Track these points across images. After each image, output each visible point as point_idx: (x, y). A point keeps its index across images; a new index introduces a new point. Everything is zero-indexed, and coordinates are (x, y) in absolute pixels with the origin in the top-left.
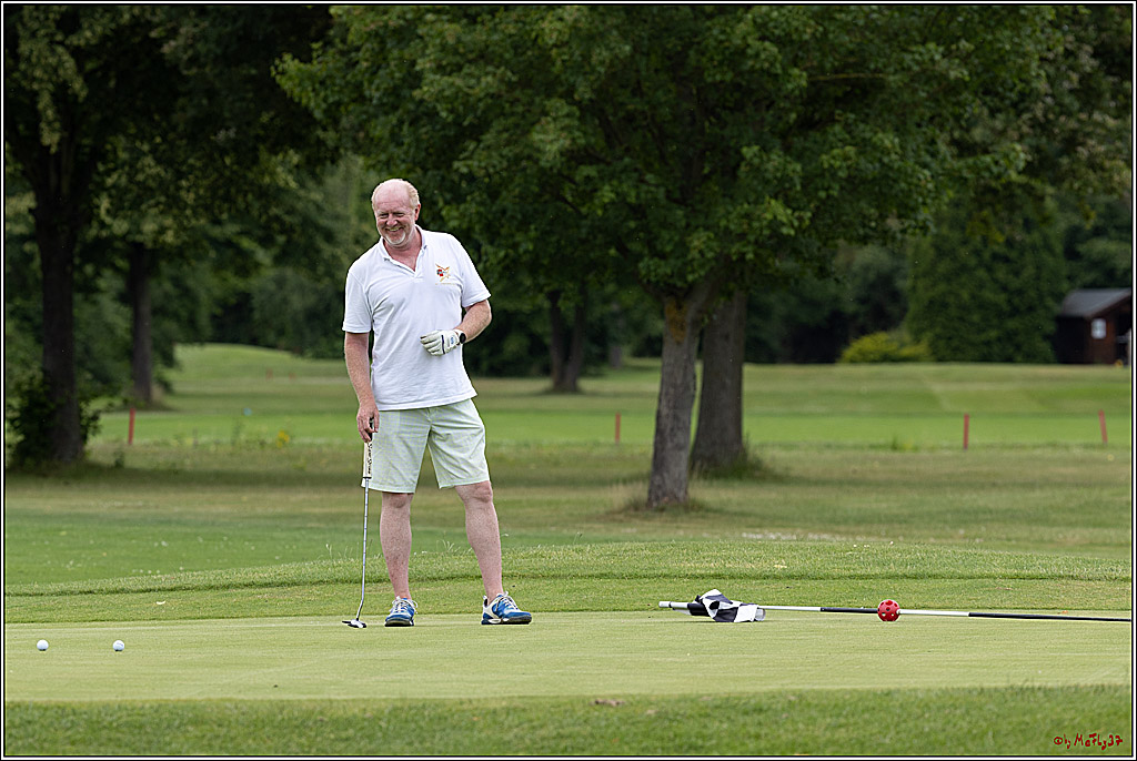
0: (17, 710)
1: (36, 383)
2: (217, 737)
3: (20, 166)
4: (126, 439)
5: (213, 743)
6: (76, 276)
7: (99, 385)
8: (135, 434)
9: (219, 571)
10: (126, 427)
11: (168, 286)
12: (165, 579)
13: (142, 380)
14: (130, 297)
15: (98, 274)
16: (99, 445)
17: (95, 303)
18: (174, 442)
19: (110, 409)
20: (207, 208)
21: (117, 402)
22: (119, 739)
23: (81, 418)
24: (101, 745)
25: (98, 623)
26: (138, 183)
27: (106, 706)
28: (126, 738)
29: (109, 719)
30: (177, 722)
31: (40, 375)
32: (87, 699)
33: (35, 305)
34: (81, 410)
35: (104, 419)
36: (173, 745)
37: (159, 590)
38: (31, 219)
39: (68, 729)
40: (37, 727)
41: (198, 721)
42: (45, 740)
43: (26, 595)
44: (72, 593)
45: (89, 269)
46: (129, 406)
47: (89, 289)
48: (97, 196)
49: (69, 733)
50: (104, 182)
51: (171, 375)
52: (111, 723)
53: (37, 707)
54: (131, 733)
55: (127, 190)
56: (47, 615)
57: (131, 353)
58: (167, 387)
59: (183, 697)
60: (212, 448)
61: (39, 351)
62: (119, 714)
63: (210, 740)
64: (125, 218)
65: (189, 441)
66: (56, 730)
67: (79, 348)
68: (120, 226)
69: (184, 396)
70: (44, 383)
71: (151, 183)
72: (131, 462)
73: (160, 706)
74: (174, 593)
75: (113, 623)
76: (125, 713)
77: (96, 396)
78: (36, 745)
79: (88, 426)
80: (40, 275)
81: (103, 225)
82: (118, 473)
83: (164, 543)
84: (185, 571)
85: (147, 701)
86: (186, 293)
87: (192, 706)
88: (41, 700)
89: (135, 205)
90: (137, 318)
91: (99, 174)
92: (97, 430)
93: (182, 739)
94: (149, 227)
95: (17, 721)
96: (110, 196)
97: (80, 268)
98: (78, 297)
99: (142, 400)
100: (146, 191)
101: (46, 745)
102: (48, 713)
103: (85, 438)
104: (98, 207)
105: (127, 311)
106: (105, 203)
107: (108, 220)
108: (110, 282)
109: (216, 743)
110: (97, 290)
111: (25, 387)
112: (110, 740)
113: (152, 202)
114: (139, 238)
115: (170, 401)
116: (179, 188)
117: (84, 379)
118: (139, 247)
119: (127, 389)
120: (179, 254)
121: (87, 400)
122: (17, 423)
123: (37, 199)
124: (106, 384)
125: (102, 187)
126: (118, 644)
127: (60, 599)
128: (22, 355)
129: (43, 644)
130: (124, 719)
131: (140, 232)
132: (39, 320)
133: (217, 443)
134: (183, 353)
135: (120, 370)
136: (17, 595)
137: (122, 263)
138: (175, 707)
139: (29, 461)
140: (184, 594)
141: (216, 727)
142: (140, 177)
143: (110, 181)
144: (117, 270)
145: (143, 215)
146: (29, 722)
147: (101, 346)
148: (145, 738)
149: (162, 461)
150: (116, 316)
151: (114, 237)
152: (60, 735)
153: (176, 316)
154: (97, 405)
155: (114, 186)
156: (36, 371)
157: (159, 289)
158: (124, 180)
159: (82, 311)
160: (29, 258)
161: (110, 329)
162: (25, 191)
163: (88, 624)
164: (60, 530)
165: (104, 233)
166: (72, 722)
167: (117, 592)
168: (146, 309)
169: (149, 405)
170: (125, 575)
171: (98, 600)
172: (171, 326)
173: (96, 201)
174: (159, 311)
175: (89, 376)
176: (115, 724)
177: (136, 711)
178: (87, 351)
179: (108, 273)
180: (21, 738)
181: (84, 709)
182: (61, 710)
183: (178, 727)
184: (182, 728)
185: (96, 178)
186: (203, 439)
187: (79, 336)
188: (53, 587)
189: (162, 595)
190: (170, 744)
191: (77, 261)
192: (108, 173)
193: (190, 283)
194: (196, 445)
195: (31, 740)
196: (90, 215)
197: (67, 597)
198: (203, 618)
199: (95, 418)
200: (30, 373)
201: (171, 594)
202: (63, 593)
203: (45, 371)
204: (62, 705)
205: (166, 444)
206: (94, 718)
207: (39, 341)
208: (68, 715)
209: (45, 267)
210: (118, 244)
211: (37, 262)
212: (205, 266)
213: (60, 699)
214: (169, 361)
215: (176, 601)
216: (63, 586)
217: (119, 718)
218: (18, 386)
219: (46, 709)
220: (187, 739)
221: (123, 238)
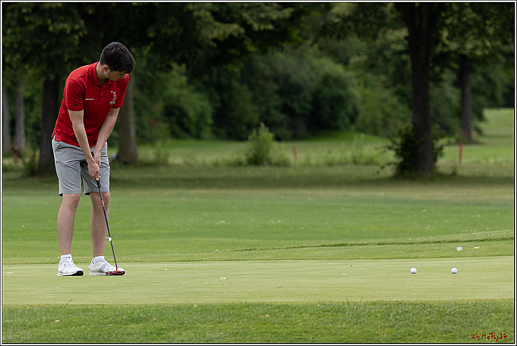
0: (400, 305)
1: (410, 130)
2: (507, 319)
3: (400, 14)
4: (457, 160)
5: (506, 322)
6: (431, 73)
7: (443, 131)
8: (463, 157)
9: (508, 230)
10: (458, 154)
11: (480, 78)
12: (479, 235)
13: (466, 128)
14: (460, 83)
15: (442, 72)
16: (443, 163)
17: (440, 87)
18: (483, 161)
19: (449, 144)
20: (501, 36)
21: (453, 140)
22: (455, 321)
23: (433, 149)
24: (445, 324)
25: (443, 259)
26: (463, 23)
27: (448, 303)
28: (458, 320)
29: (449, 310)
30: (485, 312)
31: (411, 126)
32: (438, 299)
33: (408, 88)
34: (433, 144)
35: (446, 150)
36: (484, 324)
37: (476, 240)
38: (406, 42)
39: (427, 315)
40: (411, 314)
41: (497, 311)
42: (415, 322)
43: (405, 244)
44: (429, 242)
45: (437, 69)
46: (459, 142)
47: (438, 80)
48: (442, 30)
49: (428, 317)
50: (445, 22)
51: (482, 125)
52: (450, 312)
53: (411, 304)
54: (461, 317)
55: (457, 27)
56: (416, 254)
57: (460, 114)
58: (479, 132)
59: (489, 298)
60: (504, 165)
61: (411, 113)
62: (455, 307)
63: (503, 321)
64: (457, 41)
65: (492, 161)
66: (421, 316)
67: (432, 112)
68: (454, 46)
69: (489, 136)
70: (413, 130)
71: (470, 23)
72: (461, 172)
73: (477, 303)
74: (484, 242)
75: (451, 259)
76: (458, 306)
77: (442, 136)
78: (410, 324)
79: (436, 153)
80: (411, 72)
81: (444, 45)
82: (453, 178)
83: (479, 216)
84: (490, 230)
85: (470, 300)
86: (490, 81)
87: (493, 302)
88: (413, 300)
89: (462, 34)
90: (463, 96)
91: (442, 18)
92: (442, 155)
93: (489, 321)
94: (469, 46)
95: (400, 311)
96: (448, 30)
97: (432, 68)
98: (431, 84)
99: (466, 139)
100: (467, 27)
101: (416, 324)
102: (416, 307)
103: (435, 160)
104: (442, 35)
105: (458, 91)
106: (445, 34)
107: (447, 42)
108: (448, 76)
109: (507, 322)
110: (441, 80)
111: (404, 133)
112: (450, 321)
113: (471, 32)
114: (464, 52)
115: (481, 139)
116: (485, 25)
117: (435, 128)
118: (463, 57)
119: (459, 133)
120: (483, 60)
121: (437, 139)
122: (400, 152)
123: (410, 31)
124: (447, 131)
125: (444, 25)
126: (454, 270)
127: (423, 246)
128: (402, 115)
129: (413, 270)
130: (458, 310)
131: (464, 48)
132: (410, 96)
133: (507, 162)
134: (488, 113)
135: (454, 123)
136: (400, 244)
137: (455, 66)
138: (484, 304)
139: (407, 172)
140: (489, 243)
141: (507, 314)
142: (464, 19)
143: (448, 21)
144: (452, 69)
145: (466, 39)
146: (407, 312)
147: (444, 110)
148: (468, 320)
149: (477, 172)
150: (452, 94)
151: (450, 52)
152: (423, 319)
153: (484, 94)
154: (442, 142)
155: (451, 24)
156: (409, 124)
157: (475, 79)
158: (456, 21)
159: (434, 91)
160: (404, 63)
161: (449, 101)
162: (403, 27)
163: (438, 259)
164: (423, 209)
165: (445, 50)
166: (430, 311)
167: (454, 242)
168: (468, 90)
169: (470, 141)
170: (458, 232)
171: (444, 246)
172: (482, 99)
173: (440, 32)
174: (476, 91)
175: (438, 126)
176: (452, 313)
177: (463, 306)
178: (437, 113)
179: (447, 71)
180: (402, 321)
181: (436, 305)
182: (424, 305)
183: (486, 314)
184: (489, 315)
185: (441, 20)
186: (499, 159)
187: (432, 104)
188: (419, 239)
189: (478, 243)
190: (482, 323)
191: (431, 65)
192: (447, 17)
193: (492, 76)
194: (495, 163)
195: (407, 321)
196: (437, 40)
197: (427, 245)
198: (499, 255)
199: (441, 148)
200: (406, 125)
201: (482, 243)
202: (424, 243)
203: (414, 124)
204: (424, 303)
205: (479, 162)
206: (441, 310)
207: (411, 107)
208: (427, 308)
209: (414, 68)
210: (453, 56)
211: (409, 66)
212: (499, 67)
213: (423, 299)
214: (481, 118)
215: (485, 246)
216: (424, 239)
217: (455, 309)
218: (400, 132)
219: (416, 305)
220: (491, 321)
221: (455, 52)
